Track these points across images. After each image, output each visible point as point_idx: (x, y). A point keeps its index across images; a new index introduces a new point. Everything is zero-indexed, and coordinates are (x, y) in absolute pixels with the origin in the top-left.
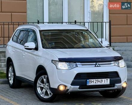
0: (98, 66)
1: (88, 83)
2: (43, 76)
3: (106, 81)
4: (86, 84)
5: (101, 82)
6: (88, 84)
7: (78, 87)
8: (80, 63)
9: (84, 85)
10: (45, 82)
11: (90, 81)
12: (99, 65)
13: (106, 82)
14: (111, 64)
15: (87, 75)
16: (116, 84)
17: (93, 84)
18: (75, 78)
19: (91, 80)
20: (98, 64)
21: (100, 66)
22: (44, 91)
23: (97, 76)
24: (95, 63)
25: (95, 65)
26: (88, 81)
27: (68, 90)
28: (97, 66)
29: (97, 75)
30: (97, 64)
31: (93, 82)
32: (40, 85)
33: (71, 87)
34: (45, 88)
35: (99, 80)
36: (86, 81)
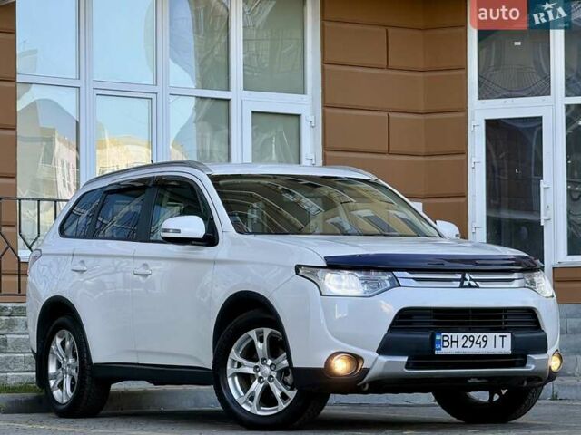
0: (470, 286)
1: (437, 346)
2: (253, 334)
3: (499, 340)
4: (433, 349)
5: (483, 344)
6: (440, 349)
7: (405, 359)
8: (407, 274)
9: (423, 356)
10: (260, 355)
11: (446, 338)
12: (473, 284)
13: (499, 343)
14: (514, 280)
15: (436, 317)
16: (532, 356)
17: (457, 350)
18: (391, 329)
19: (449, 335)
20: (471, 279)
21: (477, 287)
22: (257, 387)
23: (468, 323)
24: (459, 276)
25: (459, 283)
26: (438, 337)
27: (366, 371)
28: (466, 284)
29: (468, 317)
30: (467, 276)
31: (454, 344)
32: (240, 365)
33: (376, 359)
34: (261, 378)
35: (476, 335)
36: (433, 338)
